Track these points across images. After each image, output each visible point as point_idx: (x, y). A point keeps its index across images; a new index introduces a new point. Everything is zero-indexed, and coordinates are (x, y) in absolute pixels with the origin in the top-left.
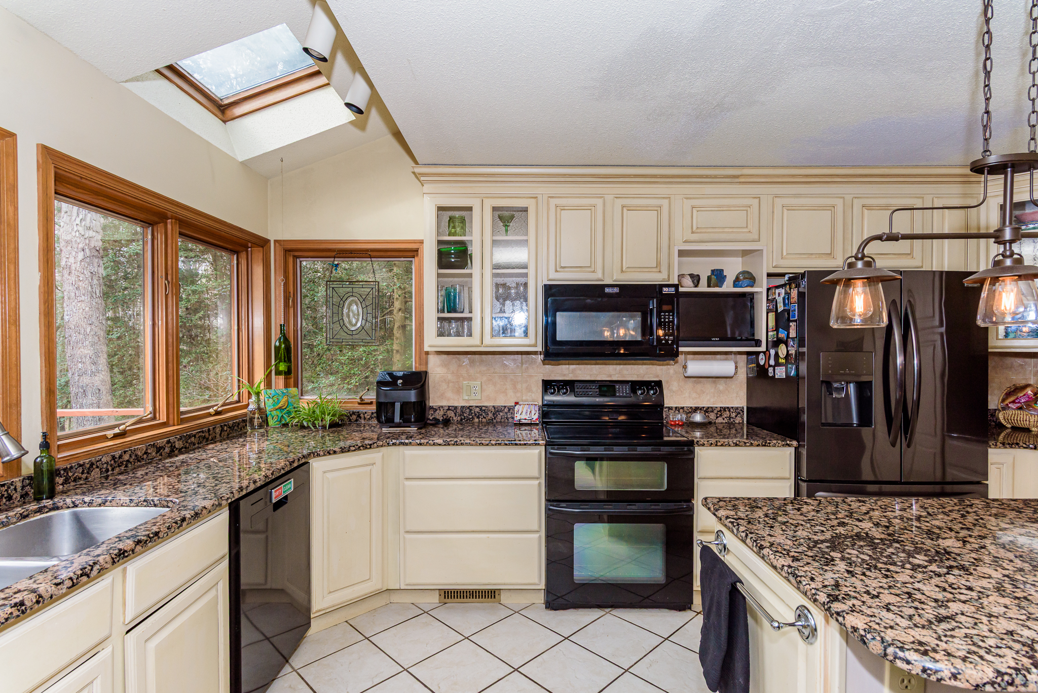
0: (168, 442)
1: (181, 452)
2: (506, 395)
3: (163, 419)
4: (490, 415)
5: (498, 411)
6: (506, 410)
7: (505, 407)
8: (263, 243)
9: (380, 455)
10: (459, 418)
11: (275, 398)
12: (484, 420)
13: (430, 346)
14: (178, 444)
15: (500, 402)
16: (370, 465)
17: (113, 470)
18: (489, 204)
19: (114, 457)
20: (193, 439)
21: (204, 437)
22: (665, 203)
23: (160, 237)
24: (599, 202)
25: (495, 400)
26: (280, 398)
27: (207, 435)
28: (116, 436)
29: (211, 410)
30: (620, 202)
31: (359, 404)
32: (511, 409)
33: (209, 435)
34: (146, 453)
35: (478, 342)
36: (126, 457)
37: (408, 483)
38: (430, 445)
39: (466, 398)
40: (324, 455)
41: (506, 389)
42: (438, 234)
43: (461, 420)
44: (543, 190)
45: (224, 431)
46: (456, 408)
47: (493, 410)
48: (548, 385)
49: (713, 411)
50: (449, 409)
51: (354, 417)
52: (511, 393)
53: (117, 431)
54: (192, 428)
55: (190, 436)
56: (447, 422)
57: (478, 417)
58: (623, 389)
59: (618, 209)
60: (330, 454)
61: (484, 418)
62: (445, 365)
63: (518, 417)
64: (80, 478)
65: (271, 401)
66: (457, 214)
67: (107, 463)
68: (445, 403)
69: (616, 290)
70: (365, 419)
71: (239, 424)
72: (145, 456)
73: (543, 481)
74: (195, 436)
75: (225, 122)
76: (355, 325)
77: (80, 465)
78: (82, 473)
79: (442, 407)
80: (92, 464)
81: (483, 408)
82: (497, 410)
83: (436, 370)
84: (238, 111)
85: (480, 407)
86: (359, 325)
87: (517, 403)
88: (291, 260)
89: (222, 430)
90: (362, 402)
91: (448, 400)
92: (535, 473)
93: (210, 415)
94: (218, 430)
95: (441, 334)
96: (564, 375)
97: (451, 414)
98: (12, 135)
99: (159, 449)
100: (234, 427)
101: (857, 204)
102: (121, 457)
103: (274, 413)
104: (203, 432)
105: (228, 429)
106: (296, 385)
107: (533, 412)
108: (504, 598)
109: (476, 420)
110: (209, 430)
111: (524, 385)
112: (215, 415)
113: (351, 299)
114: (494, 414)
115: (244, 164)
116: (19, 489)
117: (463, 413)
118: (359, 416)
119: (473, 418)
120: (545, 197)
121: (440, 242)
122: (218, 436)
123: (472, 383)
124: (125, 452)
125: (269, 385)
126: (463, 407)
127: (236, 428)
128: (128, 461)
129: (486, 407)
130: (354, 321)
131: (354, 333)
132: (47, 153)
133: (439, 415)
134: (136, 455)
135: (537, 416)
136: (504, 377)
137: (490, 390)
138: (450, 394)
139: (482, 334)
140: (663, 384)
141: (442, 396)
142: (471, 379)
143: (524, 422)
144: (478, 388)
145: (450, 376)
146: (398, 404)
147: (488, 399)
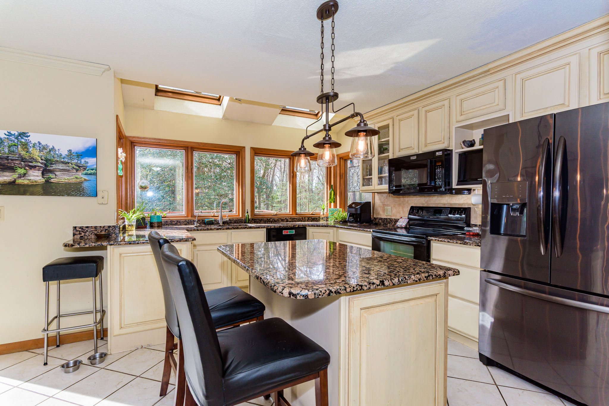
0: (286, 219)
1: (290, 222)
2: (400, 214)
3: (291, 213)
4: (393, 223)
5: (396, 221)
9: (333, 230)
11: (332, 212)
12: (391, 225)
16: (328, 233)
17: (267, 222)
19: (268, 219)
20: (295, 220)
21: (300, 220)
24: (416, 112)
26: (334, 212)
27: (301, 219)
29: (311, 213)
30: (425, 109)
33: (303, 220)
34: (278, 220)
36: (271, 220)
39: (386, 214)
40: (311, 226)
41: (400, 211)
43: (384, 224)
45: (309, 219)
46: (382, 218)
47: (394, 221)
48: (412, 208)
50: (380, 219)
52: (402, 213)
54: (297, 217)
55: (294, 219)
57: (389, 224)
58: (446, 212)
59: (424, 113)
60: (313, 226)
61: (391, 224)
62: (380, 199)
64: (258, 222)
65: (331, 212)
67: (266, 220)
68: (379, 217)
69: (415, 158)
71: (317, 218)
72: (277, 221)
74: (296, 219)
77: (258, 219)
78: (259, 221)
79: (378, 218)
80: (261, 220)
81: (391, 219)
83: (378, 201)
87: (401, 218)
89: (308, 219)
91: (381, 215)
94: (307, 219)
96: (423, 204)
97: (380, 221)
98: (245, 147)
100: (314, 219)
102: (270, 219)
103: (331, 216)
104: (300, 218)
105: (311, 219)
107: (404, 222)
109: (389, 225)
110: (302, 218)
111: (407, 209)
112: (311, 215)
114: (394, 223)
116: (244, 221)
117: (384, 221)
119: (387, 224)
120: (395, 116)
122: (306, 221)
123: (388, 208)
124: (271, 219)
125: (330, 207)
126: (384, 219)
127: (315, 219)
128: (272, 221)
129: (392, 219)
132: (252, 149)
133: (377, 222)
134: (275, 220)
135: (405, 224)
136: (399, 205)
137: (394, 211)
138: (381, 213)
139: (375, 185)
140: (472, 210)
141: (378, 214)
142: (388, 205)
143: (399, 226)
144: (390, 210)
145: (381, 204)
146: (349, 213)
147: (394, 215)
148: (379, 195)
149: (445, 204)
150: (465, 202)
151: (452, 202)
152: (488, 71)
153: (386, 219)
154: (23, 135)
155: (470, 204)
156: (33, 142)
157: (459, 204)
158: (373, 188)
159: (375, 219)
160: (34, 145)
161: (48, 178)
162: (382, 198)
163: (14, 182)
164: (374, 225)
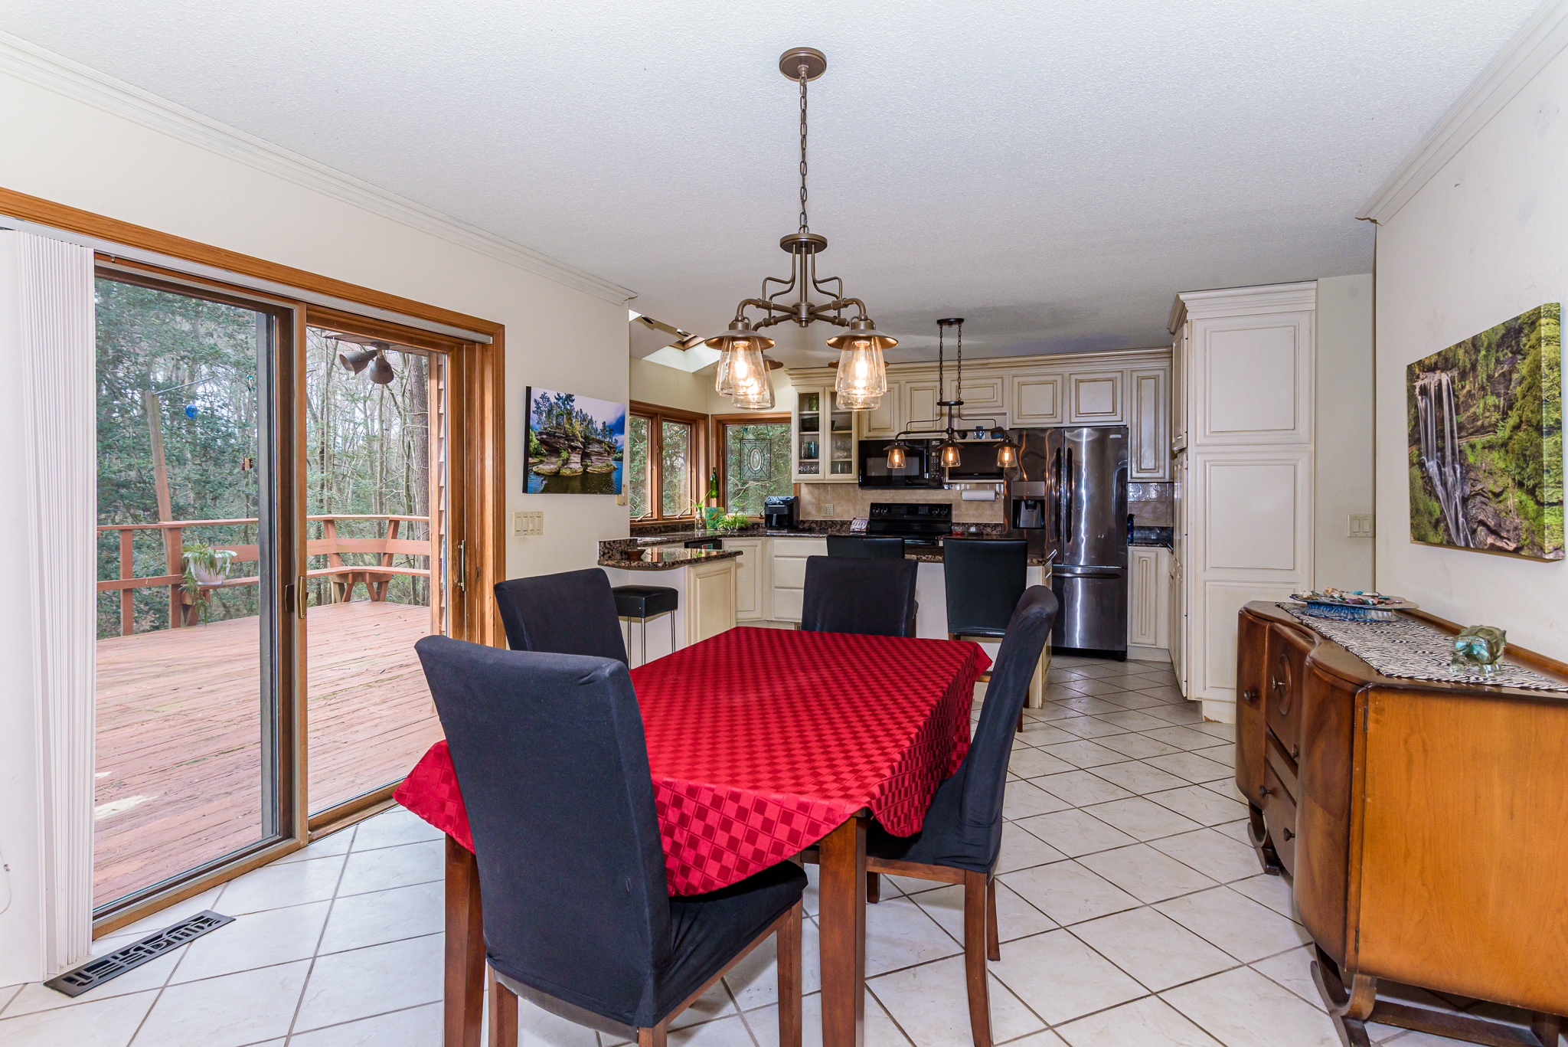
0: (659, 527)
2: (849, 513)
3: (656, 517)
4: (839, 526)
6: (848, 523)
7: (846, 521)
8: (705, 417)
10: (819, 528)
11: (710, 513)
13: (797, 481)
14: (662, 529)
15: (845, 518)
16: (754, 546)
18: (828, 391)
22: (938, 385)
23: (655, 424)
25: (842, 516)
26: (713, 513)
28: (639, 521)
29: (677, 517)
30: (909, 386)
31: (756, 518)
32: (851, 522)
37: (775, 559)
38: (787, 536)
39: (823, 515)
41: (849, 509)
42: (800, 409)
43: (821, 529)
46: (817, 520)
47: (840, 523)
48: (873, 506)
49: (989, 526)
51: (756, 526)
52: (852, 512)
53: (639, 519)
55: (668, 527)
56: (810, 530)
57: (831, 528)
58: (922, 509)
59: (908, 390)
61: (835, 528)
62: (811, 493)
63: (853, 527)
65: (708, 514)
66: (811, 396)
68: (810, 519)
70: (762, 528)
75: (684, 350)
76: (757, 467)
79: (808, 520)
81: (834, 522)
82: (842, 523)
83: (806, 494)
84: (691, 344)
85: (832, 521)
86: (759, 467)
87: (854, 519)
88: (721, 427)
90: (761, 517)
91: (813, 516)
93: (676, 519)
94: (680, 526)
95: (801, 473)
96: (887, 500)
97: (814, 525)
99: (655, 529)
103: (710, 521)
106: (724, 506)
107: (863, 524)
109: (829, 529)
111: (860, 507)
112: (678, 519)
113: (755, 451)
114: (841, 526)
115: (693, 373)
117: (821, 524)
118: (759, 526)
119: (827, 529)
121: (800, 415)
123: (827, 505)
125: (708, 504)
126: (821, 520)
129: (836, 521)
131: (757, 473)
133: (806, 526)
135: (866, 527)
136: (850, 500)
137: (839, 510)
138: (813, 512)
139: (825, 473)
140: (953, 506)
141: (809, 514)
142: (827, 502)
143: (856, 529)
144: (831, 508)
145: (814, 501)
146: (775, 515)
147: (838, 515)
148: (810, 487)
149: (918, 500)
150: (945, 497)
151: (928, 498)
152: (987, 364)
153: (825, 521)
154: (569, 398)
155: (951, 500)
156: (576, 410)
157: (937, 500)
158: (823, 478)
159: (803, 522)
160: (577, 413)
161: (585, 467)
162: (816, 492)
163: (558, 472)
164: (804, 531)
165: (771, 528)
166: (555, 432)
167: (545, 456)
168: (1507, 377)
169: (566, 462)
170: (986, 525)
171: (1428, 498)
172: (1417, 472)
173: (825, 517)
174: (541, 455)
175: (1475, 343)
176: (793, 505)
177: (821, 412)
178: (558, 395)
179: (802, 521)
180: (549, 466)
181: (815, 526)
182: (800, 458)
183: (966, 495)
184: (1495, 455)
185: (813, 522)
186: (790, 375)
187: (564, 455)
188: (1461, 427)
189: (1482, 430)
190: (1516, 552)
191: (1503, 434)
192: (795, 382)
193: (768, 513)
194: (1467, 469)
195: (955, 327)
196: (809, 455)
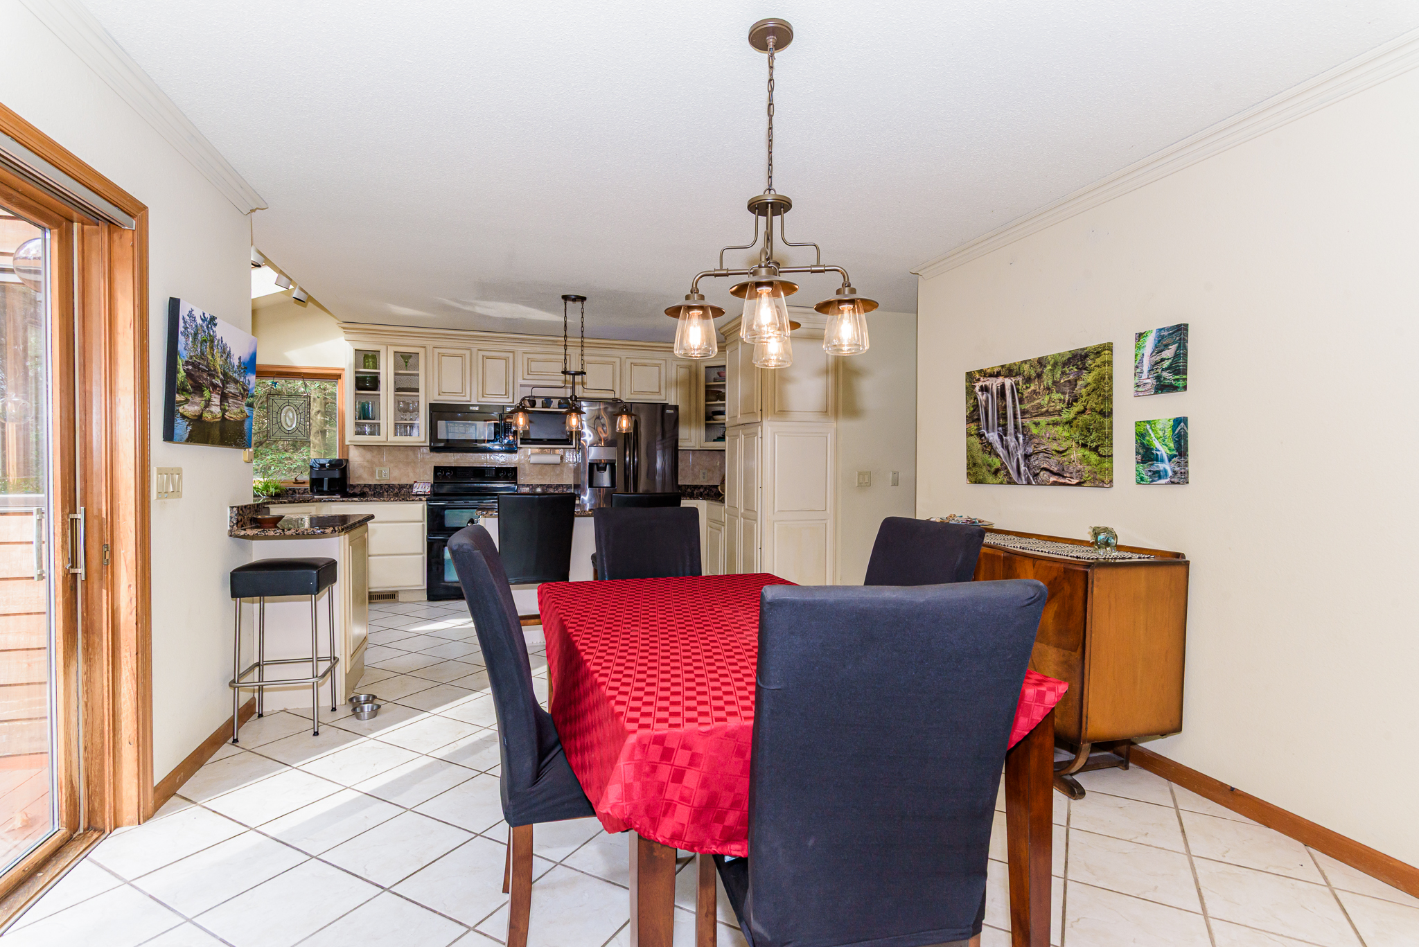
2: (408, 476)
4: (396, 490)
6: (408, 487)
7: (407, 485)
9: (314, 507)
10: (373, 493)
12: (392, 494)
13: (350, 441)
15: (404, 482)
18: (391, 350)
22: (511, 355)
24: (468, 353)
25: (400, 480)
30: (481, 353)
31: (294, 483)
32: (411, 486)
35: (385, 440)
38: (349, 501)
39: (377, 478)
41: (408, 473)
42: (356, 366)
43: (375, 493)
44: (429, 343)
46: (370, 485)
47: (398, 487)
48: (439, 469)
49: (552, 487)
51: (291, 492)
52: (411, 475)
56: (363, 495)
57: (387, 492)
58: (490, 472)
59: (480, 358)
61: (392, 492)
62: (362, 456)
63: (415, 490)
66: (370, 354)
68: (362, 482)
69: (478, 408)
70: (299, 493)
73: (426, 523)
76: (292, 426)
79: (359, 484)
81: (391, 486)
82: (401, 487)
83: (355, 457)
85: (389, 485)
86: (294, 426)
87: (415, 482)
90: (296, 482)
91: (365, 480)
92: (420, 518)
95: (357, 433)
96: (450, 463)
97: (366, 490)
101: (629, 361)
107: (427, 487)
108: (401, 597)
109: (385, 494)
111: (421, 470)
113: (288, 407)
114: (399, 490)
117: (375, 488)
118: (294, 492)
119: (383, 492)
120: (431, 347)
121: (356, 372)
123: (384, 468)
126: (375, 485)
129: (393, 485)
130: (289, 424)
131: (290, 432)
133: (357, 491)
135: (429, 490)
136: (408, 464)
137: (397, 473)
138: (365, 476)
139: (387, 434)
140: (520, 468)
141: (360, 477)
142: (381, 465)
143: (420, 493)
144: (387, 472)
145: (366, 464)
146: (326, 479)
147: (395, 479)
148: (361, 449)
153: (381, 485)
154: (212, 321)
156: (217, 337)
158: (382, 440)
159: (353, 487)
160: (218, 341)
161: (224, 411)
162: (369, 455)
163: (201, 416)
164: (354, 495)
165: (321, 493)
166: (199, 363)
167: (190, 394)
168: (1073, 384)
169: (208, 403)
170: (549, 486)
171: (987, 456)
172: (975, 440)
173: (379, 480)
174: (187, 391)
175: (1041, 362)
176: (341, 466)
177: (382, 371)
178: (204, 314)
179: (352, 485)
180: (191, 409)
181: (368, 490)
182: (356, 419)
183: (533, 459)
184: (1060, 429)
185: (365, 486)
186: (344, 328)
187: (207, 393)
188: (1024, 412)
189: (1048, 413)
190: (1079, 484)
191: (1066, 416)
192: (350, 336)
193: (314, 477)
194: (1029, 438)
195: (579, 304)
196: (364, 413)
